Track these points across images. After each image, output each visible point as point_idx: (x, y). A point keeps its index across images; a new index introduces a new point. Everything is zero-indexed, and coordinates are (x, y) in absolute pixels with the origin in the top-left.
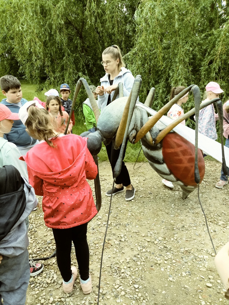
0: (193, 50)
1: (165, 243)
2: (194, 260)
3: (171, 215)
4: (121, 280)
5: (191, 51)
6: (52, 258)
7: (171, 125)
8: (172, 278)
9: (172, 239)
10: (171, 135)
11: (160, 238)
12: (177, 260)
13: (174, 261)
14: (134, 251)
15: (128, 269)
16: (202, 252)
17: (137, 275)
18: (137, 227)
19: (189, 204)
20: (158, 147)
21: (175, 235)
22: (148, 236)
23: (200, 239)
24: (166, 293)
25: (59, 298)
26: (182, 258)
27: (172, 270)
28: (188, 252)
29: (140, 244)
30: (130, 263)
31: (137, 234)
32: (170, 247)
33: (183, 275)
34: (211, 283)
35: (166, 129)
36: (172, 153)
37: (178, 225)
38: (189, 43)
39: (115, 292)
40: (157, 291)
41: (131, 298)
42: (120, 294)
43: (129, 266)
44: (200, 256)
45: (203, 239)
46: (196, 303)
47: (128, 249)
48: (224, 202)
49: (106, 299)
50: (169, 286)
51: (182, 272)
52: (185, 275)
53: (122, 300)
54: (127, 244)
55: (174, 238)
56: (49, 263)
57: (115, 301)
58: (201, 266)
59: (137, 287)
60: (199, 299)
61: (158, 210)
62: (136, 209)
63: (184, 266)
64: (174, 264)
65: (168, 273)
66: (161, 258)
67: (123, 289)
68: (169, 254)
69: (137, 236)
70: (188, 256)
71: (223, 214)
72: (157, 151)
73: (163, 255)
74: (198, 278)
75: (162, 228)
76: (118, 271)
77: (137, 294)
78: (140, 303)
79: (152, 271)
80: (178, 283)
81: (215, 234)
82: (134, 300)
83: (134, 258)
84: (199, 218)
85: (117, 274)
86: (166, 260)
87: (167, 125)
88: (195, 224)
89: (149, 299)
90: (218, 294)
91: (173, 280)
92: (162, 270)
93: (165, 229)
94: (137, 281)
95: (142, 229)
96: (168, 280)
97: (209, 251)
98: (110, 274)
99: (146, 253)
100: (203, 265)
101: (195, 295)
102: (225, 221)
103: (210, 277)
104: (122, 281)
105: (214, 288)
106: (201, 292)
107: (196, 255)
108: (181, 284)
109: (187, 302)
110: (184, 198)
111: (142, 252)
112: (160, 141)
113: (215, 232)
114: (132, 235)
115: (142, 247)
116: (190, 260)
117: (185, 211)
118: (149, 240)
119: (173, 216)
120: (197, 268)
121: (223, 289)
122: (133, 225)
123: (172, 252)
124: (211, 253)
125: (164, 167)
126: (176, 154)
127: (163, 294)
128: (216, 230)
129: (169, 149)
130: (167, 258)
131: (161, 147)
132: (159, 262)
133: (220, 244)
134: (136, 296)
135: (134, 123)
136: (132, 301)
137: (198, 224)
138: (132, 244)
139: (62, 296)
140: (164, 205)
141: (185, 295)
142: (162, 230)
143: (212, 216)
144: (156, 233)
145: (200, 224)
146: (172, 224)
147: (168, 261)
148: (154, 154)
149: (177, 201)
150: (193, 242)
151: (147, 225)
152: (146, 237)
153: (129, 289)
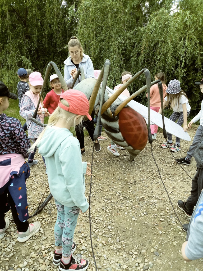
0: (124, 43)
1: (124, 195)
2: (148, 204)
3: (124, 174)
4: (96, 225)
5: (123, 44)
6: (35, 216)
7: (125, 101)
8: (135, 218)
9: (129, 191)
10: (125, 109)
11: (120, 191)
12: (136, 205)
13: (133, 207)
14: (102, 203)
15: (100, 216)
16: (152, 198)
17: (108, 220)
18: (100, 185)
19: (136, 165)
20: (116, 119)
21: (131, 188)
22: (110, 191)
23: (149, 189)
24: (133, 229)
25: (49, 245)
26: (139, 203)
27: (133, 213)
28: (142, 199)
29: (105, 198)
30: (101, 212)
31: (101, 190)
32: (128, 197)
33: (142, 216)
34: (163, 218)
35: (122, 104)
36: (126, 123)
37: (131, 180)
38: (121, 37)
39: (93, 234)
40: (126, 229)
41: (107, 236)
42: (98, 235)
43: (100, 214)
44: (151, 201)
45: (151, 189)
46: (156, 233)
47: (96, 202)
48: (161, 162)
49: (88, 240)
50: (134, 224)
51: (141, 214)
52: (144, 215)
53: (100, 239)
54: (95, 198)
55: (130, 190)
56: (33, 220)
57: (95, 240)
58: (153, 208)
59: (110, 228)
60: (157, 230)
61: (113, 171)
62: (96, 172)
63: (141, 209)
64: (134, 209)
65: (131, 215)
66: (124, 206)
67: (99, 231)
68: (129, 202)
69: (101, 192)
70: (143, 201)
71: (162, 170)
72: (115, 122)
73: (124, 203)
74: (153, 216)
75: (120, 184)
76: (92, 219)
77: (111, 233)
78: (115, 239)
79: (119, 216)
80: (140, 221)
81: (158, 185)
82: (110, 237)
83: (103, 208)
84: (145, 174)
85: (92, 221)
86: (127, 207)
87: (123, 101)
88: (143, 179)
89: (121, 235)
90: (169, 225)
91: (136, 220)
92: (126, 213)
93: (122, 184)
94: (109, 224)
95: (104, 186)
96: (132, 220)
97: (157, 197)
98: (87, 222)
99: (111, 204)
100: (155, 206)
101: (153, 228)
102: (164, 175)
103: (161, 214)
104: (98, 226)
105: (166, 221)
106: (157, 225)
107: (149, 200)
108: (142, 222)
109: (149, 233)
110: (131, 161)
111: (108, 203)
112: (117, 114)
113: (159, 183)
114: (97, 191)
115: (107, 199)
116: (145, 204)
117: (134, 171)
118: (112, 194)
119: (126, 174)
120: (151, 209)
121: (172, 222)
122: (97, 184)
123: (131, 201)
124: (158, 198)
125: (119, 135)
126: (129, 124)
127: (130, 230)
128: (159, 182)
129: (124, 120)
130: (128, 205)
131: (118, 118)
132: (123, 208)
133: (163, 191)
134: (111, 234)
135: (99, 99)
136: (108, 238)
137: (145, 179)
138: (99, 198)
139: (51, 243)
140: (117, 167)
141: (146, 228)
142: (120, 185)
143: (154, 172)
144: (115, 188)
145: (147, 178)
146: (126, 180)
147: (129, 207)
148: (112, 125)
149: (126, 163)
150: (144, 192)
151: (107, 183)
152: (109, 192)
153: (105, 231)
